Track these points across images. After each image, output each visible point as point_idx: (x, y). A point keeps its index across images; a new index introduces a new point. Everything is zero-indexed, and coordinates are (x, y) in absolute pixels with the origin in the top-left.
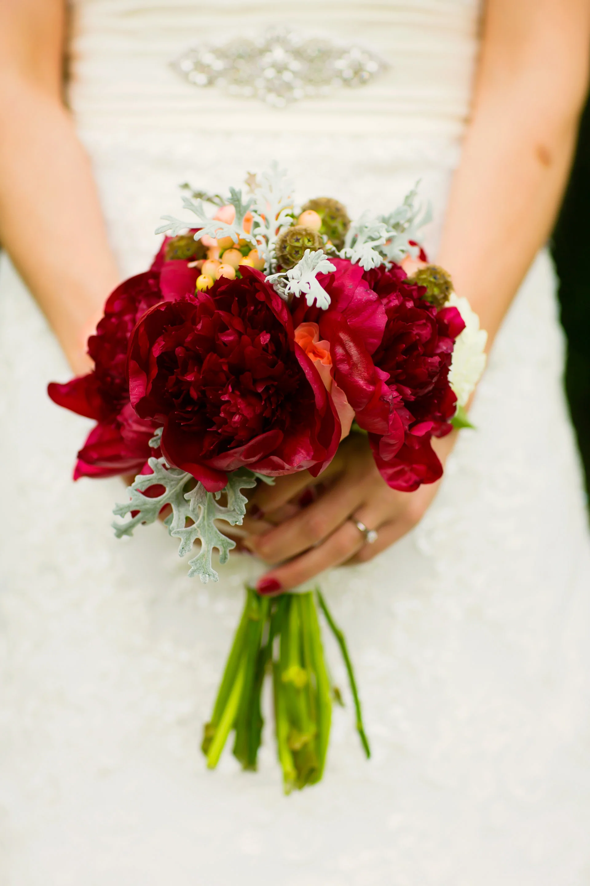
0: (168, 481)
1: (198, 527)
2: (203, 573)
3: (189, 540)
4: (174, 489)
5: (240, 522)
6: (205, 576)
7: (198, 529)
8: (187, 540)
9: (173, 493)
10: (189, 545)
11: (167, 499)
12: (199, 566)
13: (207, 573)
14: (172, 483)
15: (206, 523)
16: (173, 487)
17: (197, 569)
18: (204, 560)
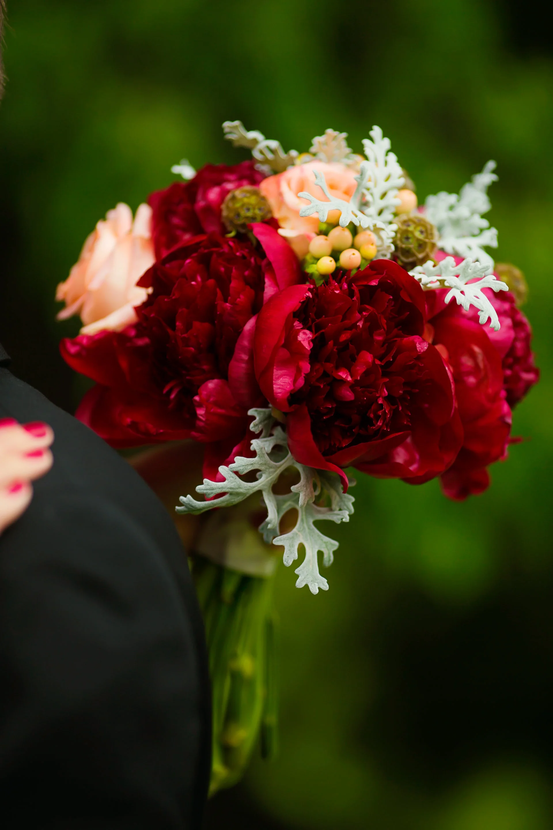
0: (268, 467)
1: (299, 531)
2: (312, 581)
3: (292, 547)
4: (271, 476)
5: (346, 518)
6: (314, 584)
7: (299, 533)
8: (290, 547)
9: (268, 481)
10: (293, 553)
11: (262, 485)
12: (306, 575)
13: (316, 582)
14: (271, 470)
15: (305, 525)
16: (271, 474)
17: (305, 578)
18: (311, 566)
